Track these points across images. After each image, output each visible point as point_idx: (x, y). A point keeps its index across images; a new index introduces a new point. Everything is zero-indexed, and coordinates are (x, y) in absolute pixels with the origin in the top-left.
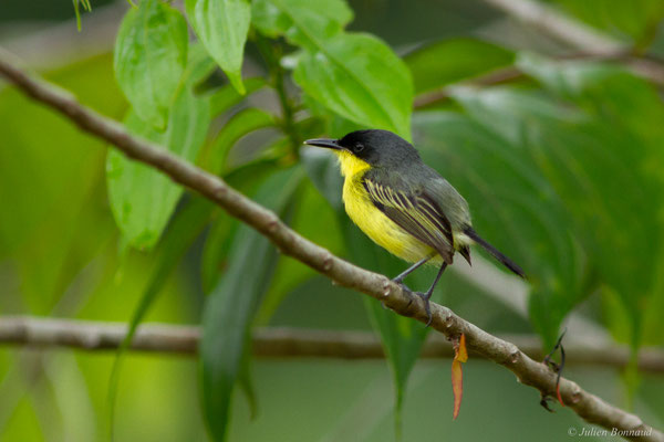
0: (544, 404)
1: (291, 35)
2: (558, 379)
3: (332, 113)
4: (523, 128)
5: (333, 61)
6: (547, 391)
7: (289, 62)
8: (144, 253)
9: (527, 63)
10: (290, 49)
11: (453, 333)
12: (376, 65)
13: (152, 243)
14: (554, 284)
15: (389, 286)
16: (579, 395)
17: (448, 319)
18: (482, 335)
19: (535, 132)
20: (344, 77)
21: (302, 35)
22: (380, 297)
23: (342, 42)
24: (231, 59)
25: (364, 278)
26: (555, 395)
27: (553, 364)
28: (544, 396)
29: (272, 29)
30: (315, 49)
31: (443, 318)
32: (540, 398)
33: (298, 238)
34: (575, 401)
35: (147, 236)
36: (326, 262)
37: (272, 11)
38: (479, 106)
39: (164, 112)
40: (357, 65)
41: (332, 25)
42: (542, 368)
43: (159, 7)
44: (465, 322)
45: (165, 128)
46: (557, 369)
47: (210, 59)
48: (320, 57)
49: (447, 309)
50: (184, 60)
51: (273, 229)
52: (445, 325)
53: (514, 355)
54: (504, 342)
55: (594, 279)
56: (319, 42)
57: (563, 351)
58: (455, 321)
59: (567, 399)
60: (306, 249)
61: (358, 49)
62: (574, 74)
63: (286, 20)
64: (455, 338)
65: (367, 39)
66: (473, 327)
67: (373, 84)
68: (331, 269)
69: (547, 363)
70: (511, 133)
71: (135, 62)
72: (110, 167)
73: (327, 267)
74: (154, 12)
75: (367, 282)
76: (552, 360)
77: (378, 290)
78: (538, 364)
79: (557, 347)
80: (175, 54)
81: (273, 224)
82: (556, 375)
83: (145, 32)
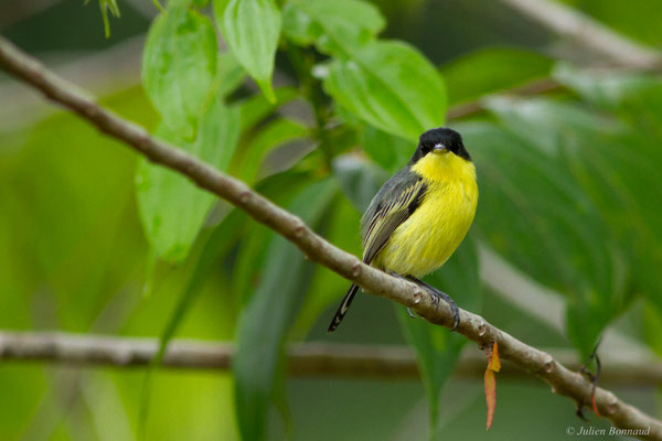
0: (580, 414)
1: (322, 44)
2: (594, 389)
3: (364, 123)
4: (560, 139)
5: (365, 70)
6: (583, 402)
7: (320, 71)
8: (174, 267)
9: (564, 74)
10: (322, 58)
11: (485, 342)
12: (409, 74)
13: (182, 256)
14: (591, 297)
15: (419, 294)
16: (615, 406)
17: (480, 328)
18: (516, 344)
19: (572, 142)
20: (376, 86)
21: (333, 44)
22: (411, 304)
23: (374, 51)
24: (262, 67)
25: (394, 285)
26: (590, 404)
27: (589, 374)
28: (580, 407)
29: (303, 37)
30: (347, 58)
31: (476, 327)
32: (576, 408)
33: (326, 244)
34: (612, 412)
35: (178, 249)
36: (355, 269)
37: (303, 19)
38: (514, 117)
39: (194, 122)
40: (389, 74)
41: (364, 33)
42: (578, 378)
43: (188, 15)
44: (498, 330)
45: (194, 138)
46: (592, 378)
47: (241, 68)
48: (352, 66)
49: (479, 318)
50: (213, 68)
51: (300, 235)
52: (477, 333)
53: (548, 365)
54: (537, 351)
55: (632, 291)
56: (351, 50)
57: (598, 361)
58: (488, 329)
59: (603, 410)
60: (333, 256)
61: (389, 58)
62: (612, 85)
63: (317, 28)
64: (487, 347)
65: (400, 48)
66: (506, 336)
67: (406, 94)
68: (360, 276)
69: (583, 372)
70: (547, 144)
71: (164, 71)
72: (139, 179)
73: (355, 274)
74: (183, 20)
75: (396, 289)
76: (587, 370)
77: (408, 297)
78: (574, 374)
79: (592, 357)
80: (204, 63)
81: (299, 229)
82: (591, 386)
83: (174, 40)
